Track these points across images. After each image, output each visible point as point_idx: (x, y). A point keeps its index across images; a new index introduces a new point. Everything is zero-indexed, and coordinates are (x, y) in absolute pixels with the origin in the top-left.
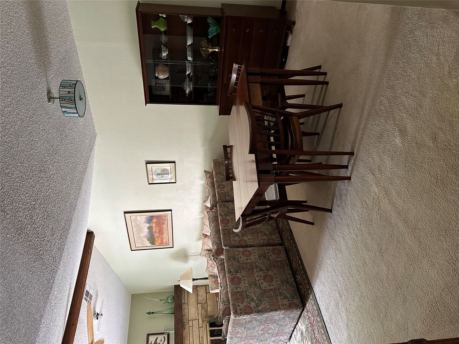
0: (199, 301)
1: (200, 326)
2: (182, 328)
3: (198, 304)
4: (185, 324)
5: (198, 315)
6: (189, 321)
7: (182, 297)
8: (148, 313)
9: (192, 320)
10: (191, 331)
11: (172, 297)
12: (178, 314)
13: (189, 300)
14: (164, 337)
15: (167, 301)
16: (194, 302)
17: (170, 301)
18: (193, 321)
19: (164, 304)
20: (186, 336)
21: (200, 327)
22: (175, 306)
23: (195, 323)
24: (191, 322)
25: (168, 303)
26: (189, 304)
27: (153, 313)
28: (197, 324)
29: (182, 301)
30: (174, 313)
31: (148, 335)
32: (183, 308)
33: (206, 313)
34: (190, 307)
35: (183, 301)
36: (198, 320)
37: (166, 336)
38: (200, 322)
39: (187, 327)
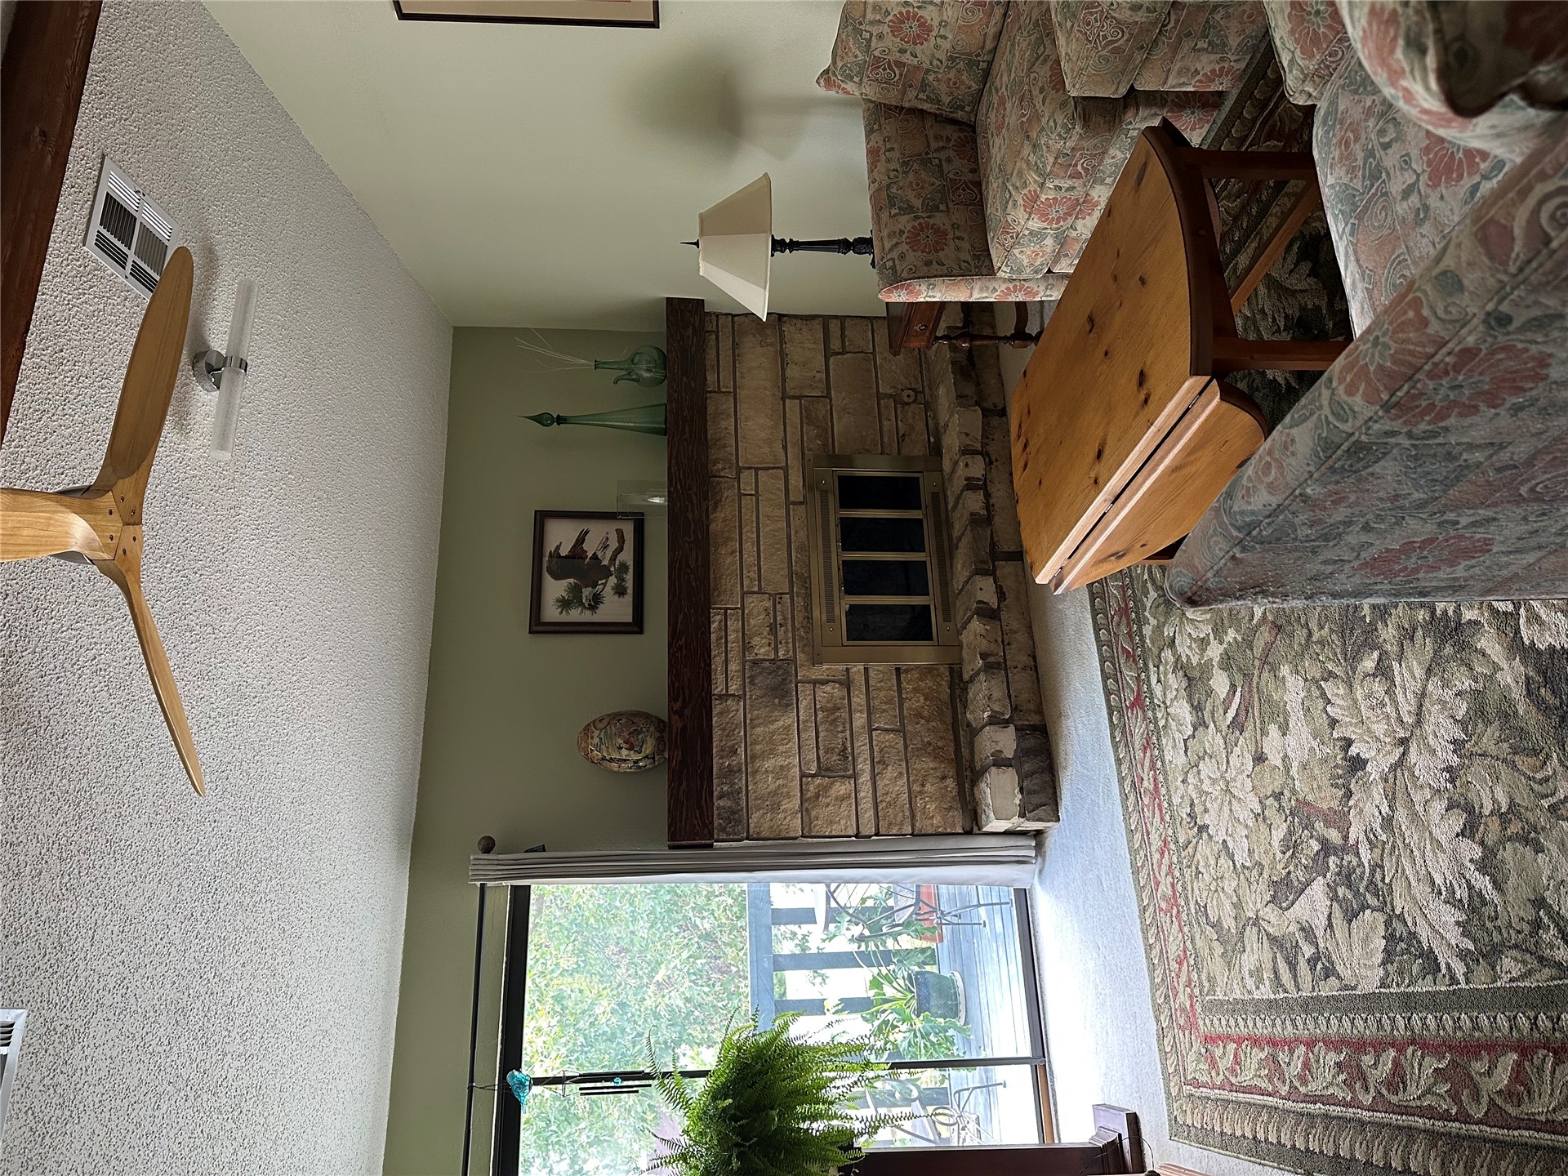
0: (789, 385)
1: (792, 498)
2: (706, 498)
3: (783, 399)
4: (719, 483)
5: (785, 447)
6: (739, 470)
7: (708, 363)
8: (539, 419)
9: (757, 469)
10: (748, 515)
11: (655, 354)
12: (687, 435)
13: (743, 377)
14: (620, 533)
15: (629, 373)
16: (766, 389)
17: (647, 375)
18: (760, 472)
19: (616, 383)
20: (726, 534)
21: (794, 503)
22: (669, 396)
23: (771, 483)
24: (747, 477)
25: (637, 380)
26: (741, 393)
27: (560, 420)
28: (779, 489)
29: (706, 379)
30: (664, 432)
31: (542, 517)
32: (711, 409)
33: (825, 445)
34: (743, 409)
35: (711, 378)
36: (786, 469)
37: (628, 529)
38: (796, 479)
39: (729, 494)
